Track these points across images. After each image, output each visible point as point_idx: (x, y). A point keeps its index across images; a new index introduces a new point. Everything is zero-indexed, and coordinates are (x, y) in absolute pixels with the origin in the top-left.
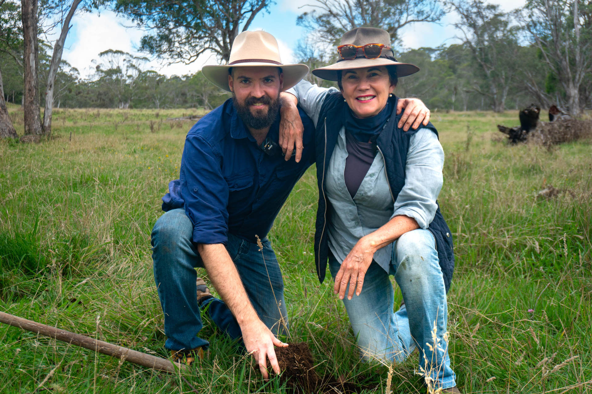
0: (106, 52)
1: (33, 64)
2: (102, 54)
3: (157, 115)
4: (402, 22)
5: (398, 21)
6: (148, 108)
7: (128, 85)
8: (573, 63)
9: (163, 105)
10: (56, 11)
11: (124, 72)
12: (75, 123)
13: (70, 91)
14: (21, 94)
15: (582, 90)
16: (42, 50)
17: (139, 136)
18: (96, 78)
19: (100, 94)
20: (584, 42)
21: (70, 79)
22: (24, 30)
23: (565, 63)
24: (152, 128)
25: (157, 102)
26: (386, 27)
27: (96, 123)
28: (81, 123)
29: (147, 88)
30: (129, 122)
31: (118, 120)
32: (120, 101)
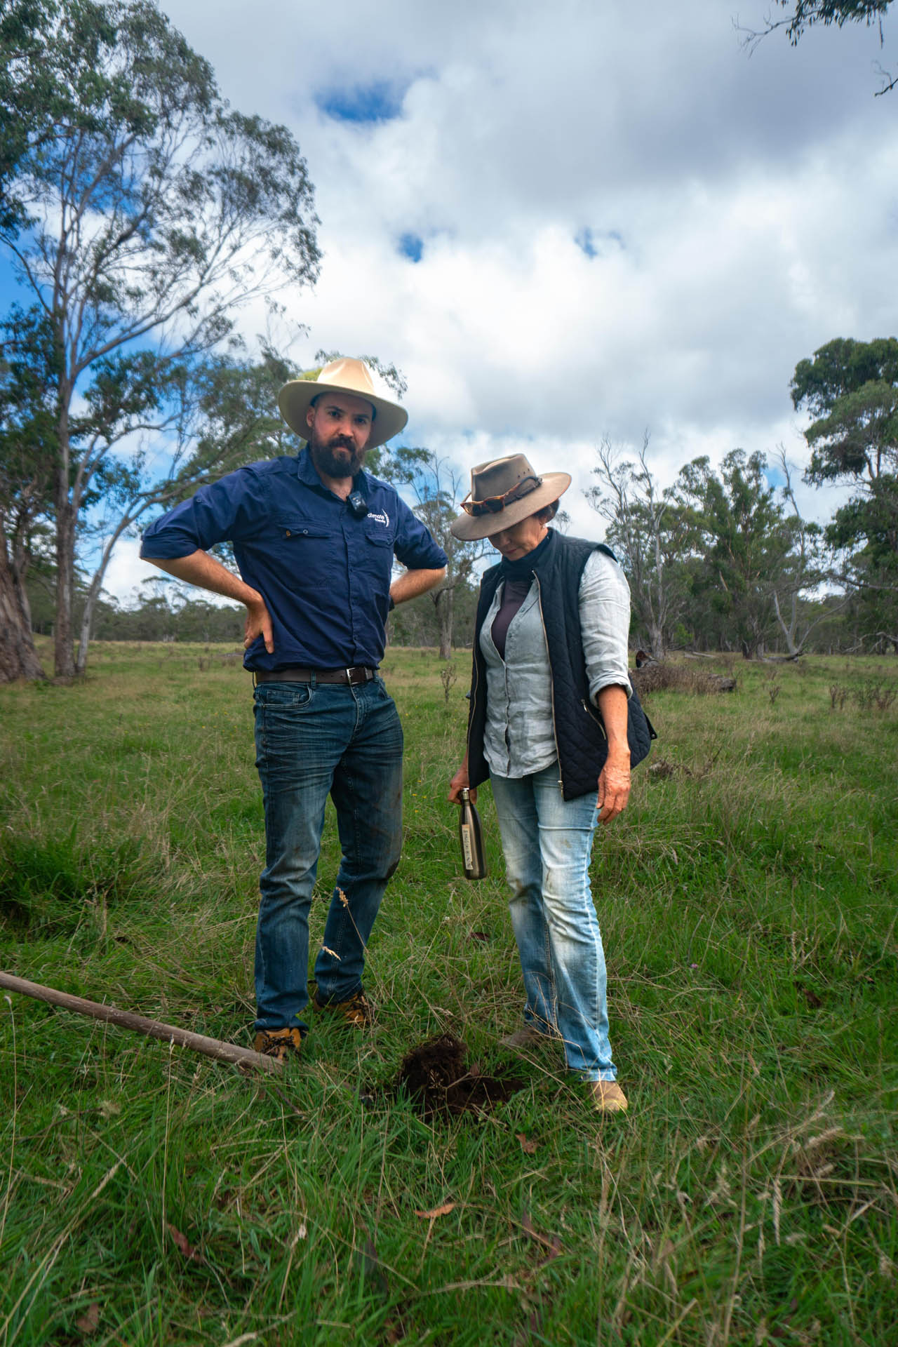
0: (150, 580)
1: (67, 597)
2: (145, 581)
3: (207, 650)
4: (477, 555)
5: (473, 554)
6: (197, 641)
7: (174, 616)
8: (655, 602)
9: (213, 638)
10: (95, 535)
11: (170, 601)
12: (113, 658)
13: (107, 620)
14: (51, 624)
15: (665, 631)
16: (77, 575)
17: (187, 676)
18: (138, 608)
19: (141, 625)
20: (665, 582)
21: (108, 608)
22: (59, 557)
23: (648, 603)
24: (201, 666)
25: (207, 635)
26: (459, 559)
27: (137, 659)
28: (120, 659)
29: (194, 620)
30: (175, 658)
31: (161, 655)
32: (165, 633)
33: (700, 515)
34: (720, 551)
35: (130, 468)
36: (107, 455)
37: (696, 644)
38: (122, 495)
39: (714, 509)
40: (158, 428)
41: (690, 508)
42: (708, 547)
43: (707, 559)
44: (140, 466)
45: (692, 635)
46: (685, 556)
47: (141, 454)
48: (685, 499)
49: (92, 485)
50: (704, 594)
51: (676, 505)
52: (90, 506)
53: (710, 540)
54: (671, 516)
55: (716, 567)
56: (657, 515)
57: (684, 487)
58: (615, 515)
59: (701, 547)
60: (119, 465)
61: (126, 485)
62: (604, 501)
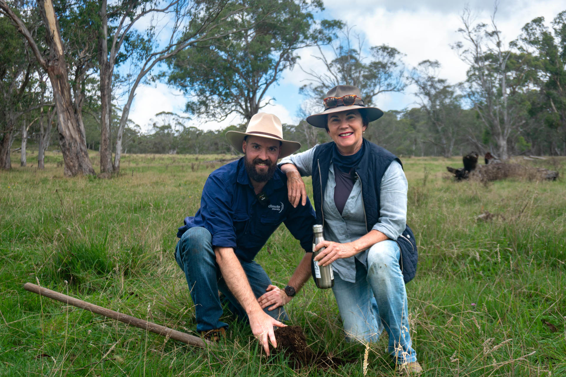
0: (161, 113)
1: (107, 121)
2: (157, 115)
3: (197, 159)
4: (376, 91)
5: (373, 91)
6: (190, 153)
7: (176, 137)
8: (502, 121)
9: (201, 152)
10: (125, 84)
11: (173, 128)
12: (137, 164)
13: (134, 141)
14: (99, 143)
15: (509, 141)
17: (183, 174)
18: (153, 132)
19: (155, 144)
20: (510, 106)
21: (134, 133)
22: (102, 98)
23: (497, 122)
24: (193, 168)
25: (197, 150)
27: (152, 164)
28: (141, 165)
29: (189, 140)
30: (176, 164)
31: (168, 162)
32: (170, 149)
33: (536, 58)
34: (552, 84)
35: (146, 38)
36: (131, 29)
37: (533, 150)
38: (141, 55)
39: (547, 54)
40: (163, 11)
41: (530, 54)
42: (543, 82)
43: (542, 90)
44: (152, 36)
45: (530, 144)
46: (525, 89)
47: (152, 28)
48: (525, 48)
49: (122, 50)
50: (540, 115)
51: (518, 52)
52: (121, 63)
53: (544, 76)
54: (514, 61)
55: (548, 96)
56: (504, 59)
57: (526, 39)
58: (473, 61)
59: (537, 82)
60: (139, 36)
61: (144, 48)
62: (465, 51)
